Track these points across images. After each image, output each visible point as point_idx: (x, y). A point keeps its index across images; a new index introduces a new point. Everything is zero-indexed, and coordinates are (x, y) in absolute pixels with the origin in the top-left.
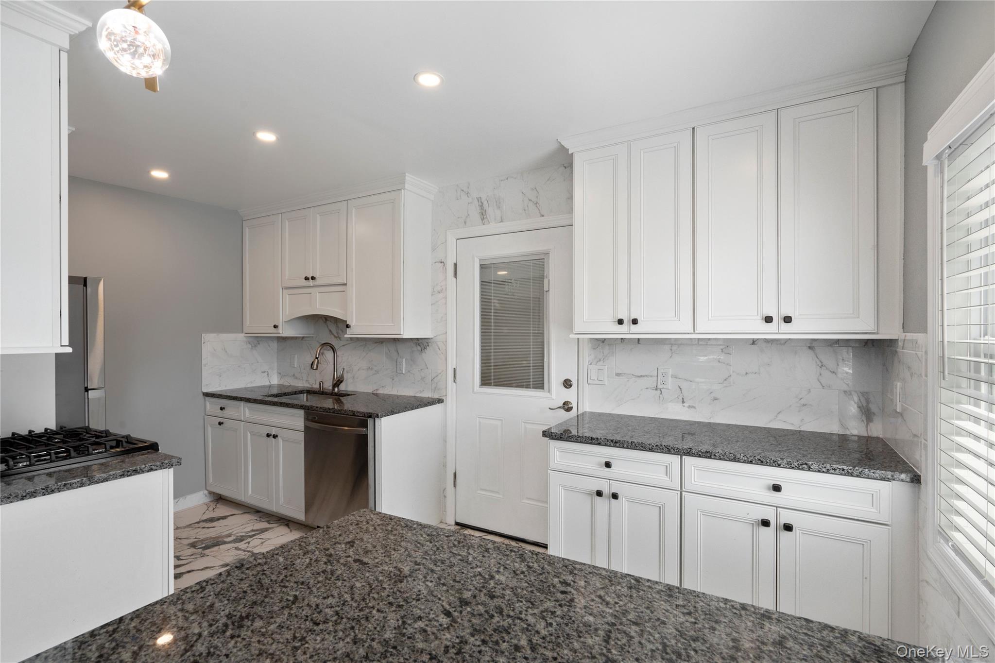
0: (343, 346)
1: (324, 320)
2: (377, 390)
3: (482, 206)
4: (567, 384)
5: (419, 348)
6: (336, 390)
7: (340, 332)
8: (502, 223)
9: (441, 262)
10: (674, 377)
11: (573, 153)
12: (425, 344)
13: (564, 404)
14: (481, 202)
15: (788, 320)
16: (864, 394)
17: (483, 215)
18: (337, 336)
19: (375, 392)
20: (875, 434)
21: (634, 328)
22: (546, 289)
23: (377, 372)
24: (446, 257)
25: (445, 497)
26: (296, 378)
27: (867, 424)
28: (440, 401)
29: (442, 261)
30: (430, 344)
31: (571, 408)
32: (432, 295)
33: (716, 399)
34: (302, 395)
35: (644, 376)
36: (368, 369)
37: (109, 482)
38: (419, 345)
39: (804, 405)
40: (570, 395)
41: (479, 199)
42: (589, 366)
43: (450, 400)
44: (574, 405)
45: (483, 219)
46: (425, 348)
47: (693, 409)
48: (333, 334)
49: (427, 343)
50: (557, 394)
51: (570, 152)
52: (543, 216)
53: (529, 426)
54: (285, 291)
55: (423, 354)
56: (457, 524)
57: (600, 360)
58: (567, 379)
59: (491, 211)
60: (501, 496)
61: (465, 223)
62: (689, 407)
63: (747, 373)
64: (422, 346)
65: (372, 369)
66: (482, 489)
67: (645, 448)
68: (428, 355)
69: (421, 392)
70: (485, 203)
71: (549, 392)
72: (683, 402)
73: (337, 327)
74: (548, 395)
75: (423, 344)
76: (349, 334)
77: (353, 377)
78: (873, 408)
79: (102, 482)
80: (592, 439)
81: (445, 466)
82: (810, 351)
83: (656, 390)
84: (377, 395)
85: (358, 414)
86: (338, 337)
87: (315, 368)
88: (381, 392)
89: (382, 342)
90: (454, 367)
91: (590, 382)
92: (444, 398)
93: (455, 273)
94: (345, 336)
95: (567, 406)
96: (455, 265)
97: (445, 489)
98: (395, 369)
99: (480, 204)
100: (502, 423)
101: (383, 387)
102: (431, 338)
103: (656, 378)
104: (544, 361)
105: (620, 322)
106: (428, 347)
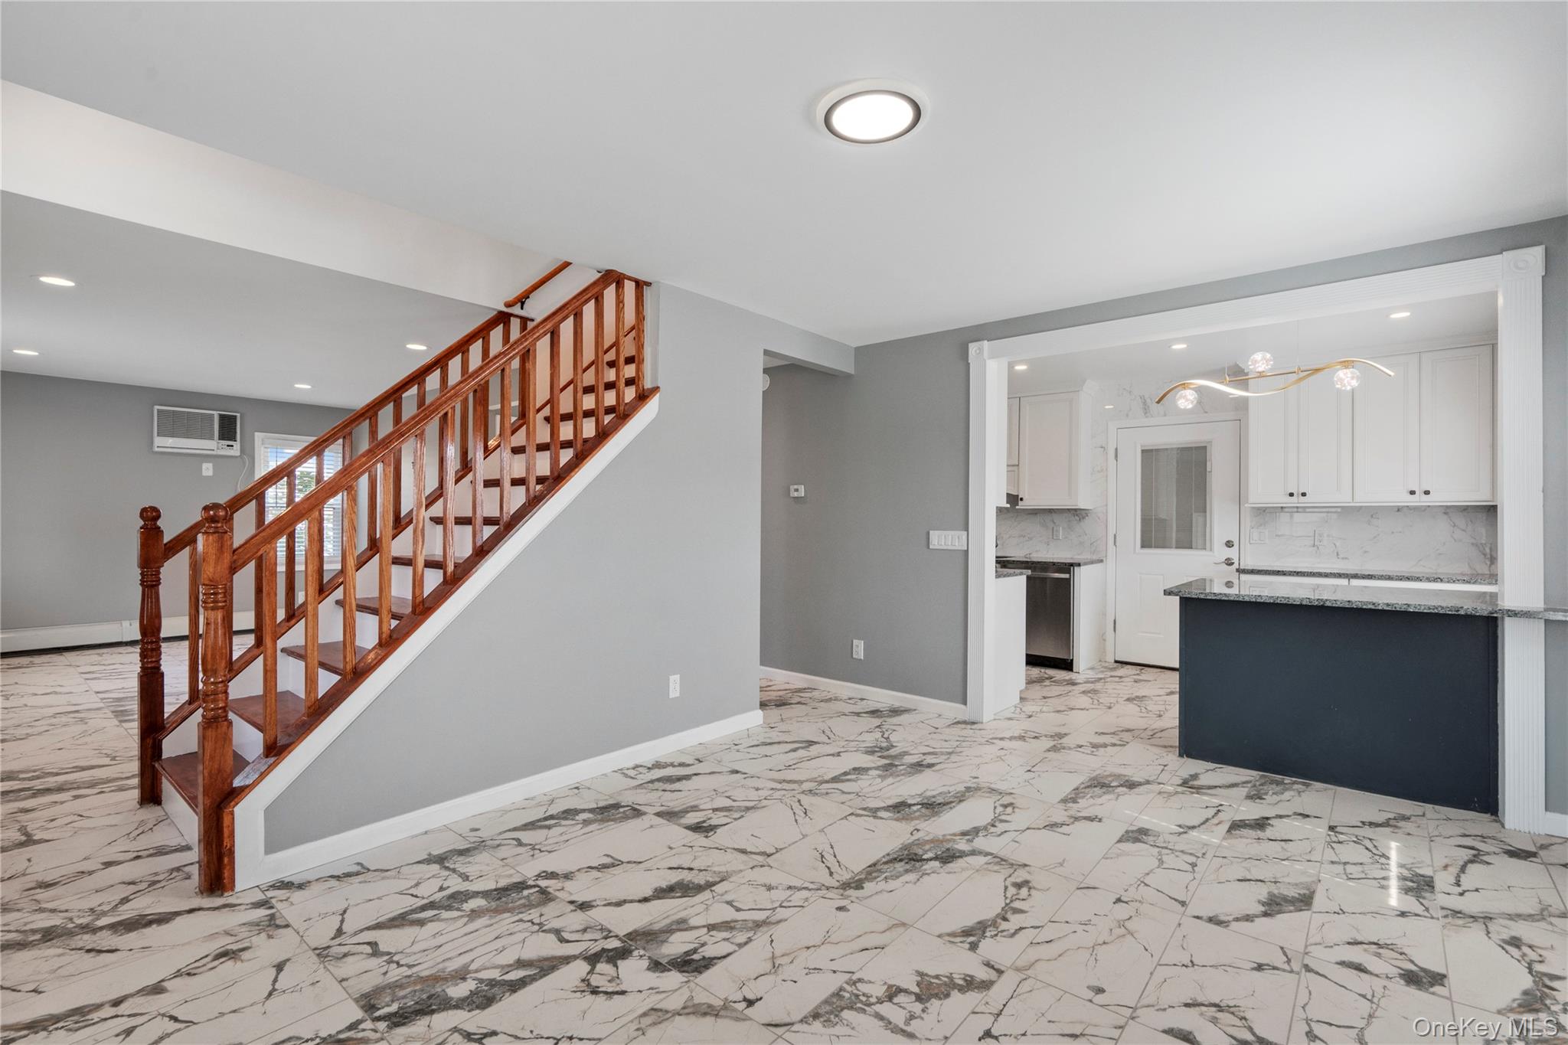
2: (1030, 554)
3: (1145, 403)
4: (1229, 544)
5: (1077, 518)
9: (1102, 447)
10: (1330, 536)
12: (1084, 514)
13: (1226, 560)
15: (1427, 493)
16: (1487, 545)
17: (1146, 410)
19: (1028, 556)
21: (1303, 499)
22: (1208, 470)
23: (1030, 539)
24: (1107, 443)
25: (1105, 640)
28: (1102, 561)
30: (1089, 514)
31: (1233, 563)
32: (1091, 474)
33: (1366, 552)
35: (1302, 536)
36: (1019, 537)
38: (1077, 515)
39: (1440, 554)
40: (1232, 553)
41: (1142, 397)
42: (1252, 530)
43: (1110, 562)
44: (1236, 561)
45: (1145, 413)
46: (1084, 518)
47: (1346, 560)
49: (1086, 514)
50: (1221, 552)
51: (1247, 371)
52: (1206, 412)
55: (1082, 524)
56: (1116, 662)
57: (1261, 525)
58: (1228, 542)
59: (1154, 407)
60: (1162, 636)
61: (1127, 415)
62: (1343, 558)
63: (1393, 533)
64: (1080, 516)
65: (1024, 536)
66: (1143, 633)
67: (1321, 575)
68: (1087, 524)
69: (1079, 554)
71: (1211, 550)
72: (1338, 554)
74: (1211, 553)
75: (1082, 515)
76: (1021, 505)
77: (1003, 545)
81: (1104, 614)
82: (1445, 517)
83: (1313, 546)
85: (1059, 564)
88: (1034, 556)
89: (1036, 514)
90: (1114, 532)
91: (1251, 542)
92: (1104, 559)
93: (1116, 456)
94: (1017, 507)
95: (1229, 562)
96: (1116, 449)
97: (1104, 634)
98: (1051, 537)
99: (1143, 400)
100: (1164, 577)
101: (1037, 551)
102: (1091, 509)
103: (1313, 538)
104: (1206, 527)
105: (1291, 494)
106: (1086, 517)
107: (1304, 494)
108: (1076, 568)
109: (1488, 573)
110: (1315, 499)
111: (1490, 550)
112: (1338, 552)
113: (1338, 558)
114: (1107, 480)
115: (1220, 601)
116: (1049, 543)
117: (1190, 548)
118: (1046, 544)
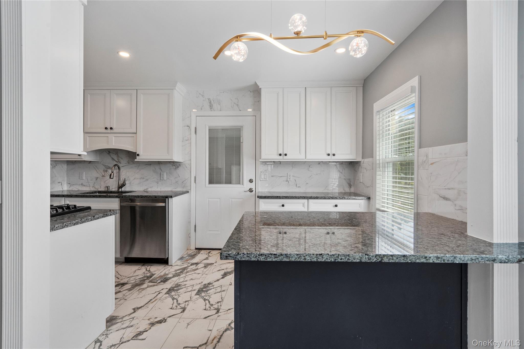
0: (122, 166)
1: (108, 153)
2: (147, 189)
3: (210, 102)
4: (251, 181)
5: (174, 167)
6: (120, 190)
7: (120, 159)
8: (221, 111)
9: (188, 126)
10: (293, 176)
11: (261, 88)
13: (249, 189)
14: (210, 101)
15: (334, 155)
16: (349, 179)
17: (211, 107)
18: (117, 161)
19: (146, 190)
20: (352, 192)
21: (285, 157)
22: (241, 141)
23: (147, 180)
24: (191, 124)
25: (190, 237)
26: (84, 186)
27: (350, 188)
28: (188, 192)
29: (189, 125)
30: (181, 165)
31: (253, 191)
32: (182, 142)
33: (307, 184)
35: (282, 176)
36: (140, 179)
37: (99, 219)
38: (174, 166)
40: (252, 186)
41: (209, 99)
42: (261, 173)
43: (193, 192)
44: (254, 190)
46: (178, 167)
47: (300, 188)
48: (115, 160)
49: (179, 165)
50: (247, 185)
51: (260, 87)
52: (240, 111)
53: (233, 200)
55: (177, 170)
56: (196, 249)
57: (265, 171)
58: (250, 180)
59: (215, 106)
60: (220, 232)
61: (202, 109)
62: (298, 187)
63: (317, 174)
64: (176, 166)
65: (143, 178)
66: (210, 231)
67: (297, 198)
68: (180, 171)
69: (175, 189)
70: (212, 101)
71: (243, 184)
72: (296, 185)
73: (118, 156)
74: (243, 186)
75: (177, 165)
76: (138, 159)
78: (352, 183)
79: (97, 219)
80: (277, 197)
82: (336, 167)
83: (287, 181)
86: (119, 162)
87: (112, 178)
88: (150, 190)
89: (150, 164)
90: (195, 175)
91: (261, 179)
92: (189, 191)
93: (196, 132)
94: (136, 160)
95: (251, 190)
96: (196, 128)
97: (190, 234)
98: (159, 178)
99: (209, 101)
100: (220, 200)
101: (151, 187)
102: (182, 162)
103: (287, 177)
104: (240, 172)
105: (280, 155)
106: (179, 167)
107: (286, 155)
108: (170, 199)
109: (350, 192)
110: (290, 157)
111: (350, 182)
112: (296, 184)
113: (297, 187)
114: (190, 146)
115: (281, 262)
116: (158, 182)
117: (231, 183)
118: (156, 183)
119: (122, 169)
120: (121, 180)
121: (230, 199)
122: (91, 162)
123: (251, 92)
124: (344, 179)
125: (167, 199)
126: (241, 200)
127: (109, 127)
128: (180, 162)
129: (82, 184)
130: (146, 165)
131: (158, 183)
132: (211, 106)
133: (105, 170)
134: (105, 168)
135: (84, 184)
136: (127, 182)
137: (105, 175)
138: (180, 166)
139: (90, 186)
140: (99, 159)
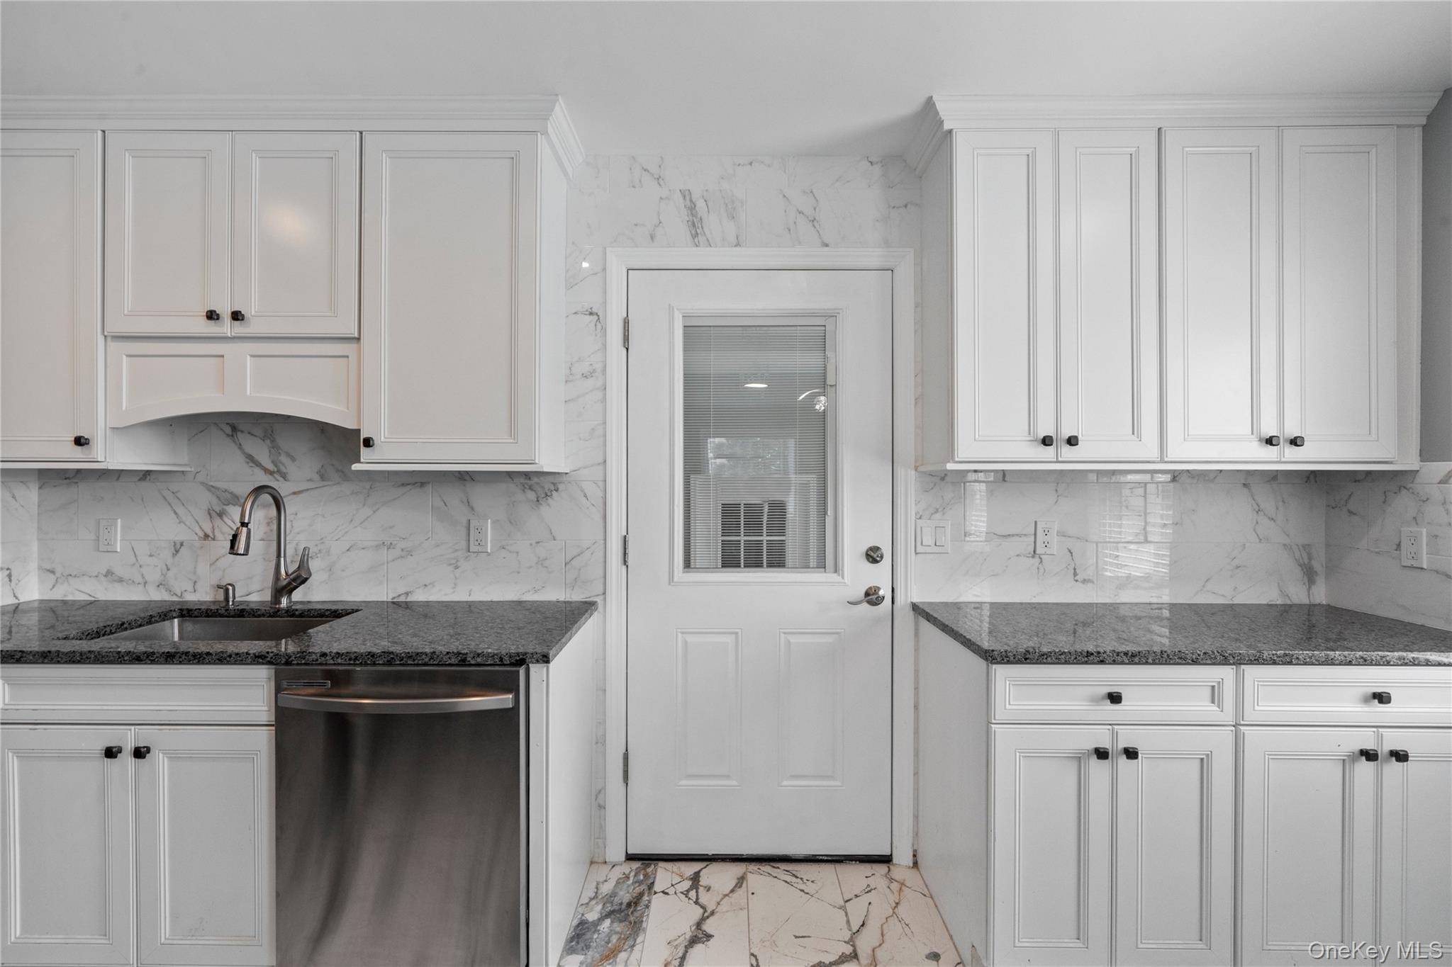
0: (294, 493)
1: (228, 430)
2: (407, 594)
3: (692, 208)
4: (873, 556)
5: (531, 495)
6: (284, 602)
7: (283, 458)
8: (738, 249)
9: (591, 314)
10: (1062, 534)
11: (950, 131)
12: (548, 486)
13: (867, 594)
14: (691, 201)
15: (1294, 442)
16: (1307, 547)
17: (695, 228)
18: (271, 467)
19: (402, 599)
20: (1317, 601)
21: (1067, 452)
22: (829, 381)
23: (408, 552)
24: (605, 303)
25: (602, 807)
26: (121, 580)
27: (1310, 587)
28: (594, 607)
29: (594, 310)
30: (561, 487)
31: (881, 600)
32: (566, 381)
34: (167, 623)
35: (1013, 535)
36: (377, 547)
38: (531, 488)
39: (1238, 567)
40: (879, 576)
41: (686, 194)
42: (918, 523)
43: (613, 604)
44: (885, 592)
45: (695, 235)
46: (547, 496)
47: (1090, 585)
48: (258, 464)
49: (554, 484)
50: (859, 576)
51: (947, 126)
52: (827, 245)
53: (793, 639)
54: (113, 345)
55: (544, 509)
56: (630, 858)
57: (937, 511)
58: (871, 549)
59: (714, 224)
60: (735, 783)
61: (652, 238)
62: (1084, 581)
64: (539, 489)
65: (391, 546)
66: (690, 776)
68: (555, 510)
69: (536, 591)
70: (700, 204)
71: (836, 571)
72: (1075, 574)
73: (275, 448)
74: (835, 578)
75: (543, 487)
76: (367, 461)
77: (330, 569)
78: (1317, 565)
80: (1089, 654)
81: (600, 741)
82: (1245, 490)
83: (1033, 557)
84: (407, 606)
85: (479, 660)
86: (279, 471)
87: (241, 551)
88: (419, 596)
89: (422, 484)
90: (624, 533)
91: (920, 549)
92: (599, 600)
93: (626, 339)
94: (356, 467)
95: (872, 597)
96: (626, 322)
97: (600, 792)
98: (463, 544)
99: (688, 203)
100: (737, 638)
101: (426, 585)
102: (567, 473)
103: (1033, 537)
104: (825, 513)
105: (1046, 441)
106: (555, 494)
107: (1072, 441)
108: (534, 668)
109: (1308, 602)
110: (1088, 454)
111: (1310, 558)
112: (1075, 569)
113: (1077, 581)
114: (604, 400)
116: (459, 564)
117: (784, 566)
118: (450, 564)
119: (290, 507)
120: (290, 551)
121: (782, 635)
122: (148, 472)
123: (871, 162)
124: (1285, 545)
125: (522, 671)
126: (830, 639)
127: (225, 311)
128: (558, 473)
129: (109, 573)
130: (403, 485)
131: (457, 567)
132: (694, 225)
133: (217, 509)
134: (215, 501)
135: (119, 571)
136: (314, 565)
137: (213, 533)
138: (557, 490)
139: (145, 583)
140: (185, 460)
